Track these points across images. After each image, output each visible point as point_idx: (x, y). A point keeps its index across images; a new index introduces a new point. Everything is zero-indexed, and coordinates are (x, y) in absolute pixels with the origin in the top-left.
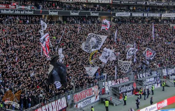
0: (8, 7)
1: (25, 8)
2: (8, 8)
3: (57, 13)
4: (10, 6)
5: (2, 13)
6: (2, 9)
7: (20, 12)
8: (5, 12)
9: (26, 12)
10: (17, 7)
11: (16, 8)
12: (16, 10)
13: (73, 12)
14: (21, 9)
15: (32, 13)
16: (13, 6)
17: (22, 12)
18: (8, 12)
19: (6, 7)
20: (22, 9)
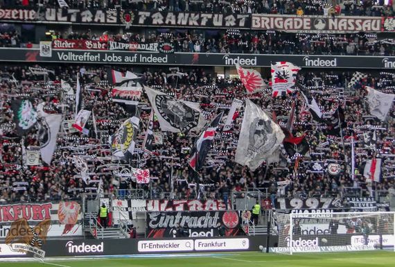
0: (84, 47)
1: (139, 48)
2: (80, 48)
3: (255, 60)
4: (88, 43)
5: (63, 60)
6: (61, 52)
7: (123, 59)
8: (71, 57)
9: (142, 59)
10: (112, 45)
11: (107, 46)
12: (110, 54)
13: (314, 59)
14: (124, 49)
15: (163, 60)
16: (99, 44)
17: (127, 59)
18: (81, 58)
19: (75, 47)
20: (128, 50)
